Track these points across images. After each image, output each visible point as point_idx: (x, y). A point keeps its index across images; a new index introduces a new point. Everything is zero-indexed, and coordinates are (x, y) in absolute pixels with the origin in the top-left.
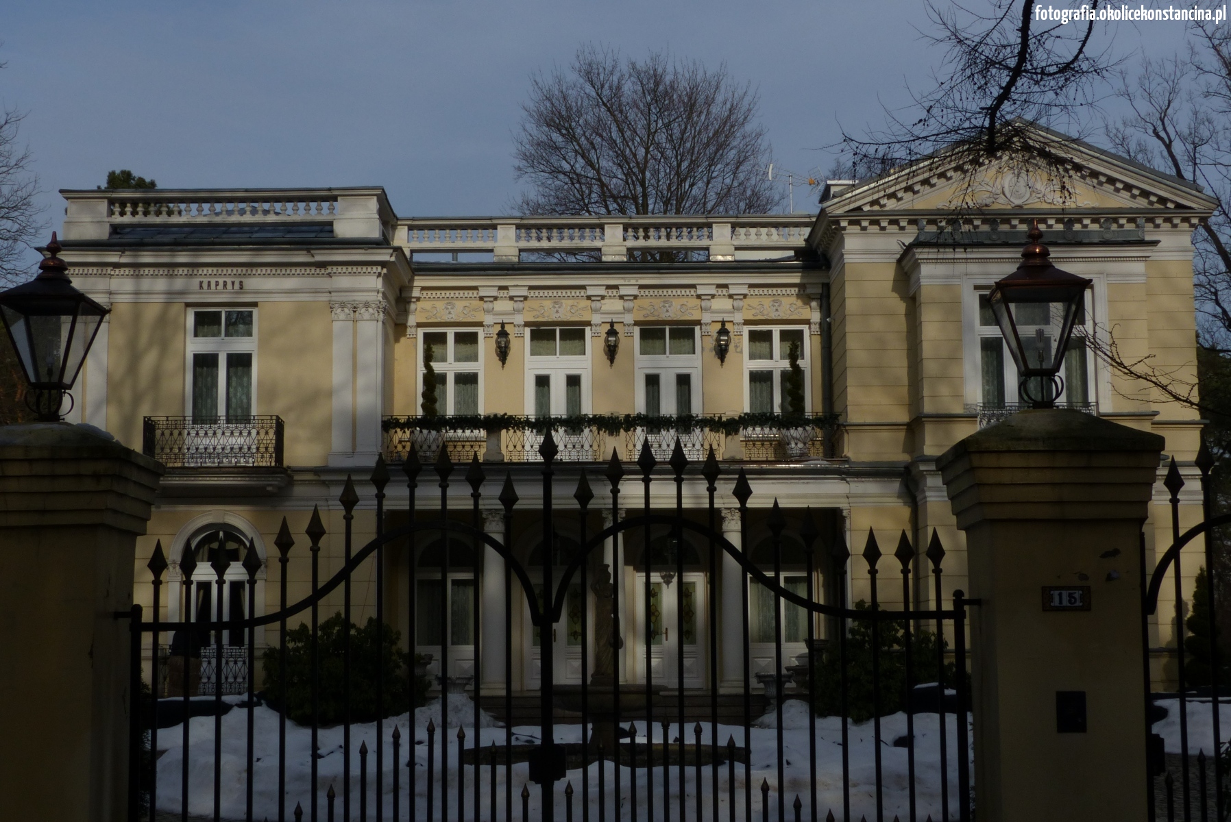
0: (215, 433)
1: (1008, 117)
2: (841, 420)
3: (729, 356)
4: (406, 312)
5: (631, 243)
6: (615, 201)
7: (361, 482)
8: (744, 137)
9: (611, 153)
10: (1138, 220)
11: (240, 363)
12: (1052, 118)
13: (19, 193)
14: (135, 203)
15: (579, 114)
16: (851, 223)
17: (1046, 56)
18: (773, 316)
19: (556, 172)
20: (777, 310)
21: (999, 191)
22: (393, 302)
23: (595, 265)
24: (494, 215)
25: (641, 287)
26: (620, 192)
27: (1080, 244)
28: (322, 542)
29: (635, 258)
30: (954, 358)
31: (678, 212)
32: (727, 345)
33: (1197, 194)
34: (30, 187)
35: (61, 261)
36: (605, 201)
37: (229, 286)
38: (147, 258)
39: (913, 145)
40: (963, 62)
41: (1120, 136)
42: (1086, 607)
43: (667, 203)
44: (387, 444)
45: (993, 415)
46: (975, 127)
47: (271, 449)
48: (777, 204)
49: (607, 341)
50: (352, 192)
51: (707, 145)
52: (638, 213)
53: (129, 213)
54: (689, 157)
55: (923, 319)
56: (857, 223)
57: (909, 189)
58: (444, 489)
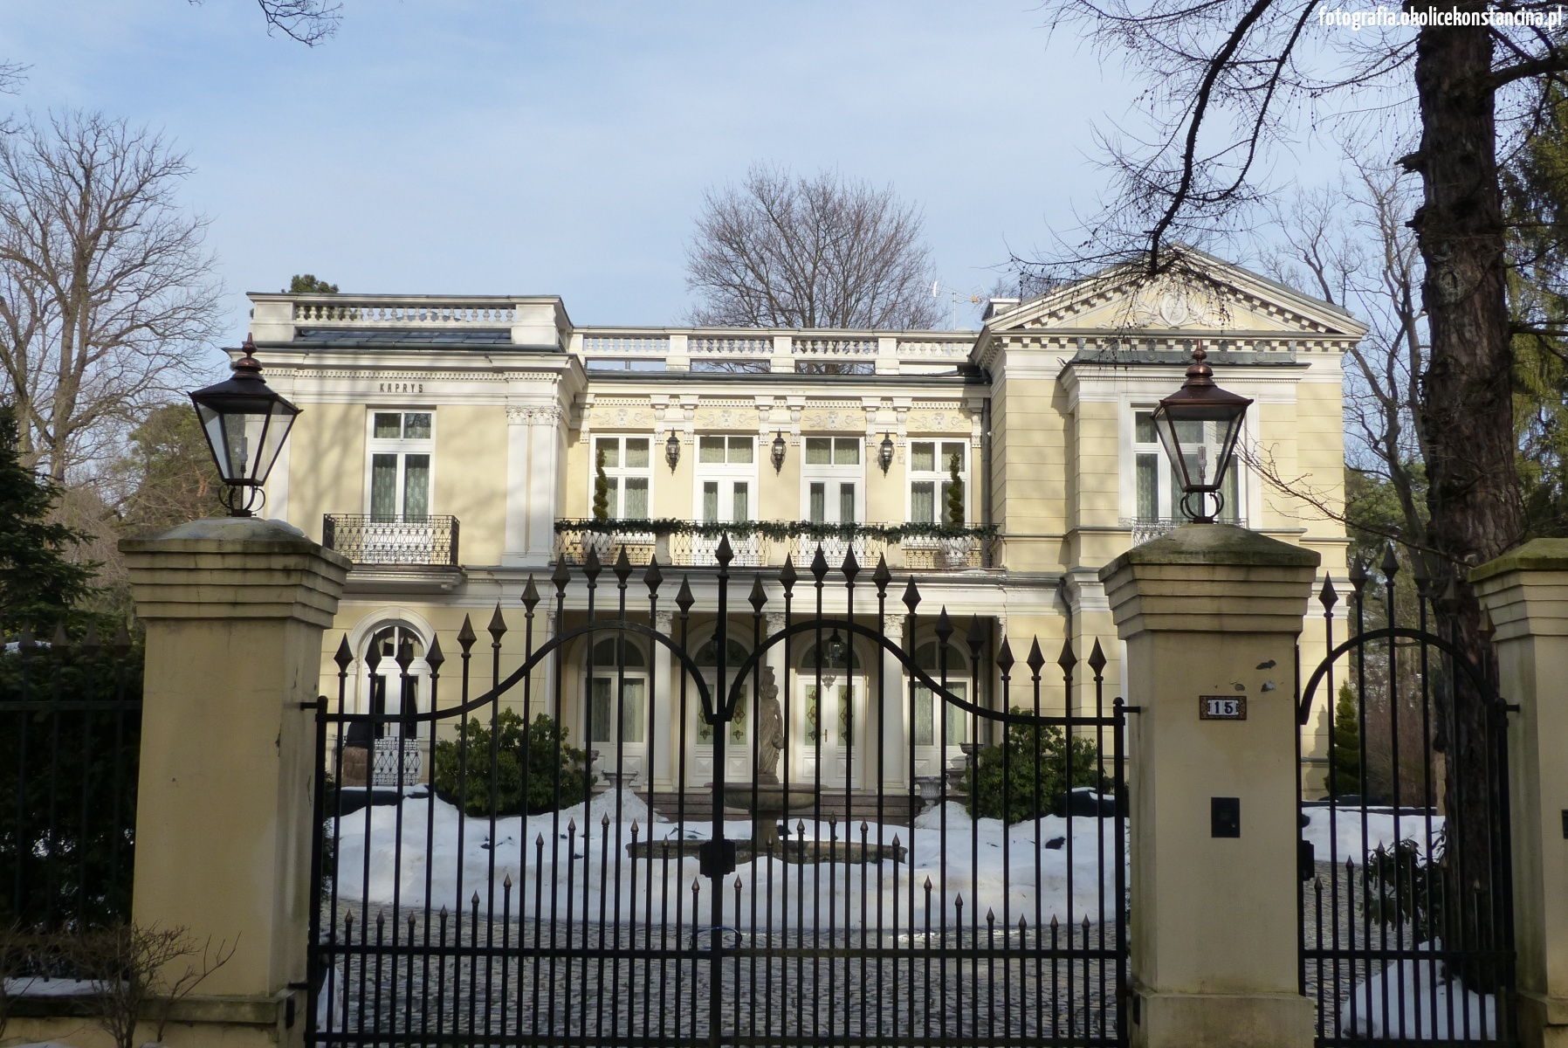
0: (392, 532)
1: (1169, 241)
2: (999, 531)
3: (891, 467)
4: (579, 418)
5: (799, 355)
6: (783, 314)
7: (541, 582)
8: (909, 255)
9: (780, 267)
10: (1290, 343)
11: (418, 463)
12: (1213, 243)
13: (206, 295)
14: (319, 307)
15: (750, 229)
16: (1013, 340)
17: (1208, 182)
18: (935, 429)
19: (727, 284)
20: (939, 423)
21: (1157, 313)
22: (567, 408)
23: (763, 375)
24: (667, 325)
25: (808, 398)
26: (788, 306)
27: (1234, 365)
28: (504, 639)
29: (801, 370)
30: (1111, 472)
31: (844, 326)
32: (890, 456)
33: (1348, 319)
34: (217, 289)
35: (256, 361)
36: (773, 314)
37: (409, 389)
38: (331, 359)
39: (1078, 266)
40: (1127, 187)
41: (1273, 262)
42: (1242, 717)
43: (833, 317)
44: (558, 546)
45: (1147, 529)
46: (1138, 250)
47: (447, 549)
48: (940, 320)
49: (774, 450)
50: (531, 300)
51: (874, 261)
52: (805, 326)
53: (313, 317)
54: (856, 273)
55: (1081, 434)
56: (1019, 340)
57: (1069, 308)
58: (623, 589)
